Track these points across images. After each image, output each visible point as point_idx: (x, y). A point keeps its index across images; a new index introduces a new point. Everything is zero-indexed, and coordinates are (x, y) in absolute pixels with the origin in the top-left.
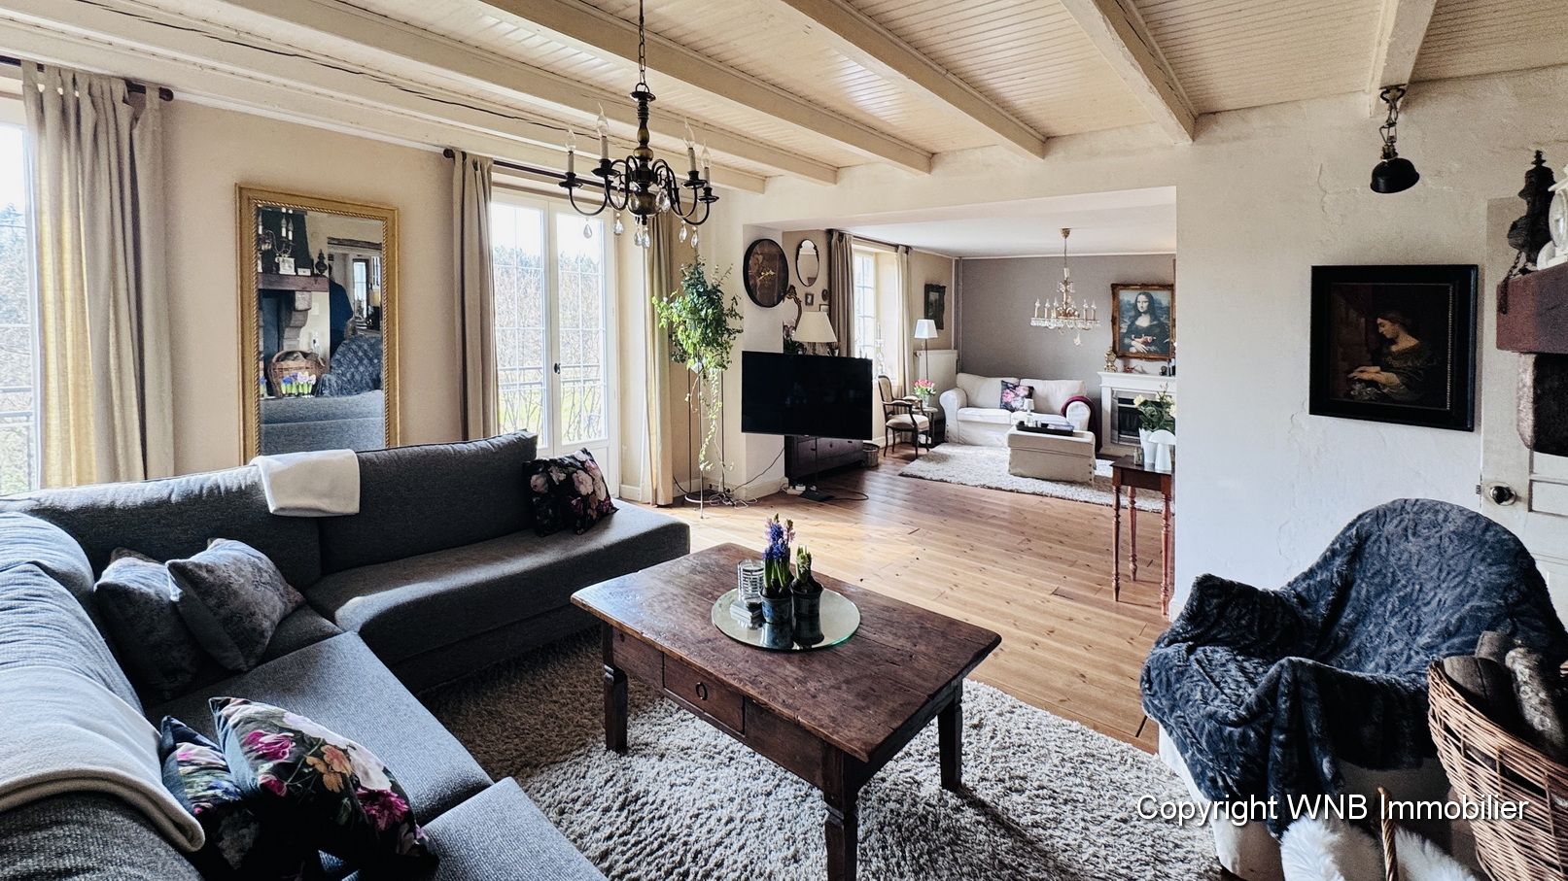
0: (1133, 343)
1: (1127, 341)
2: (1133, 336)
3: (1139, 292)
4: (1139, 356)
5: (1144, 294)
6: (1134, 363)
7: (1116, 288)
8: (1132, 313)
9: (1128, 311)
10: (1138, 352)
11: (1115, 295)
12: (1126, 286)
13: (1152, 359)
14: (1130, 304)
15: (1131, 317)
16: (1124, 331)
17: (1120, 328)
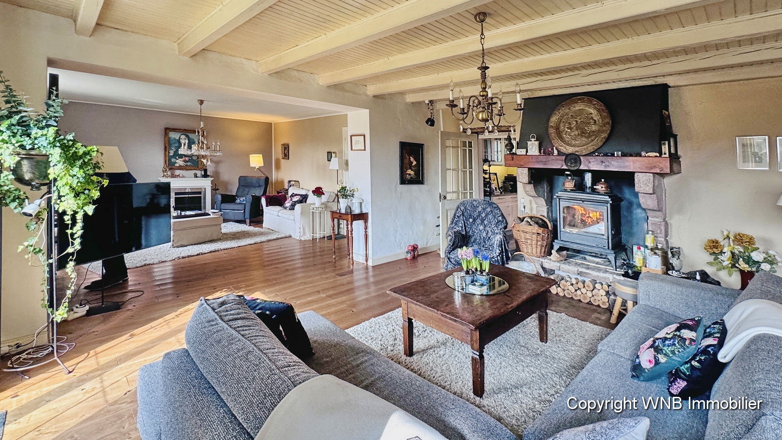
0: (177, 161)
1: (173, 160)
2: (177, 157)
3: (182, 133)
4: (180, 168)
5: (184, 135)
6: (177, 172)
7: (167, 130)
8: (177, 145)
9: (175, 143)
10: (180, 166)
11: (166, 134)
12: (174, 130)
13: (187, 169)
14: (176, 140)
15: (176, 147)
16: (171, 154)
17: (169, 153)
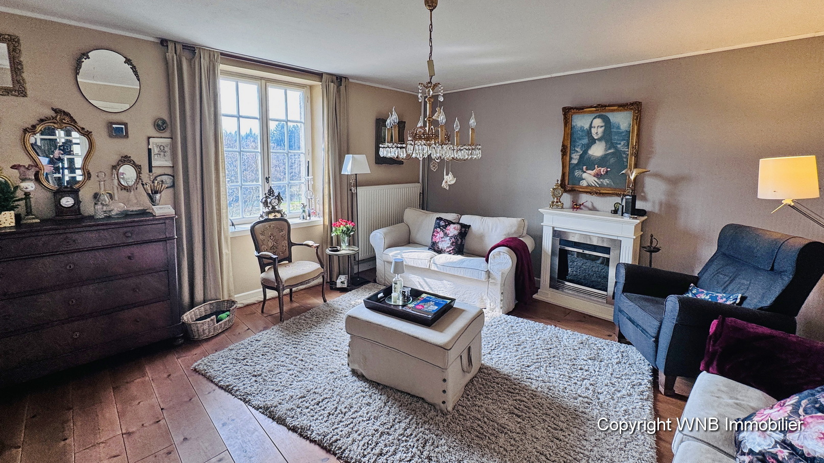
1: (577, 173)
2: (585, 168)
3: (594, 115)
4: (590, 190)
7: (568, 112)
9: (581, 139)
10: (589, 186)
13: (604, 194)
14: (583, 130)
15: (583, 146)
17: (571, 158)
